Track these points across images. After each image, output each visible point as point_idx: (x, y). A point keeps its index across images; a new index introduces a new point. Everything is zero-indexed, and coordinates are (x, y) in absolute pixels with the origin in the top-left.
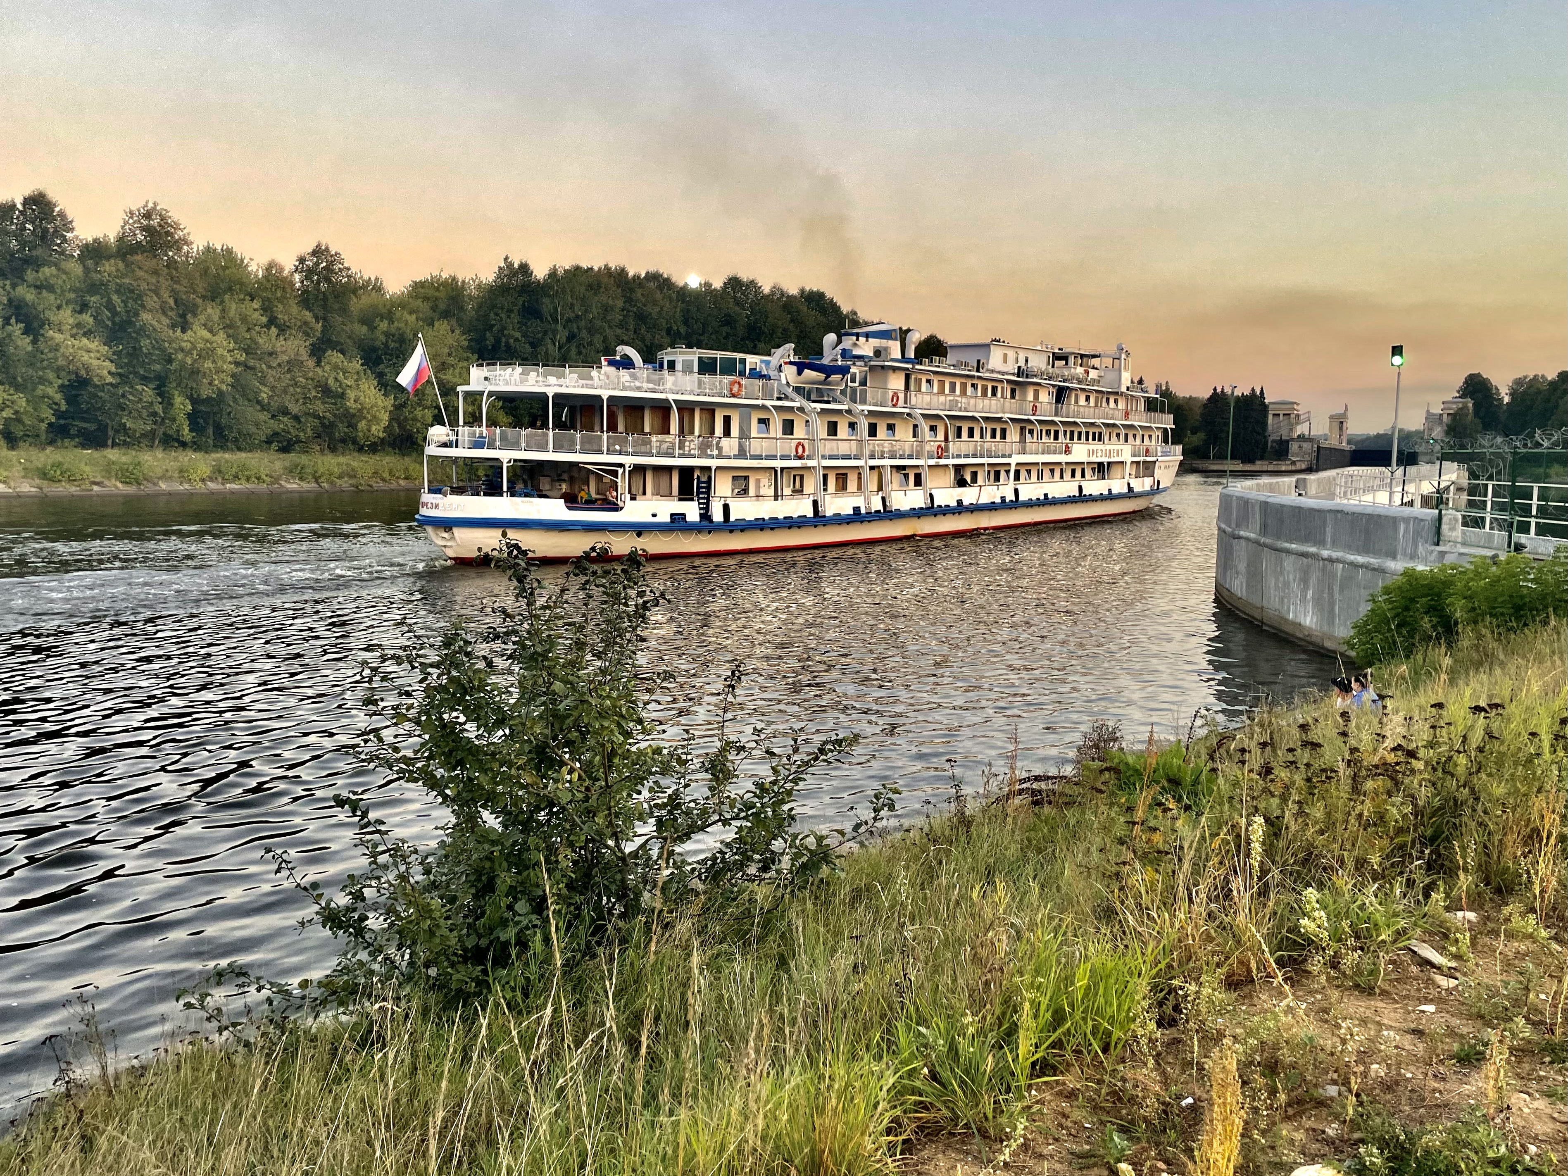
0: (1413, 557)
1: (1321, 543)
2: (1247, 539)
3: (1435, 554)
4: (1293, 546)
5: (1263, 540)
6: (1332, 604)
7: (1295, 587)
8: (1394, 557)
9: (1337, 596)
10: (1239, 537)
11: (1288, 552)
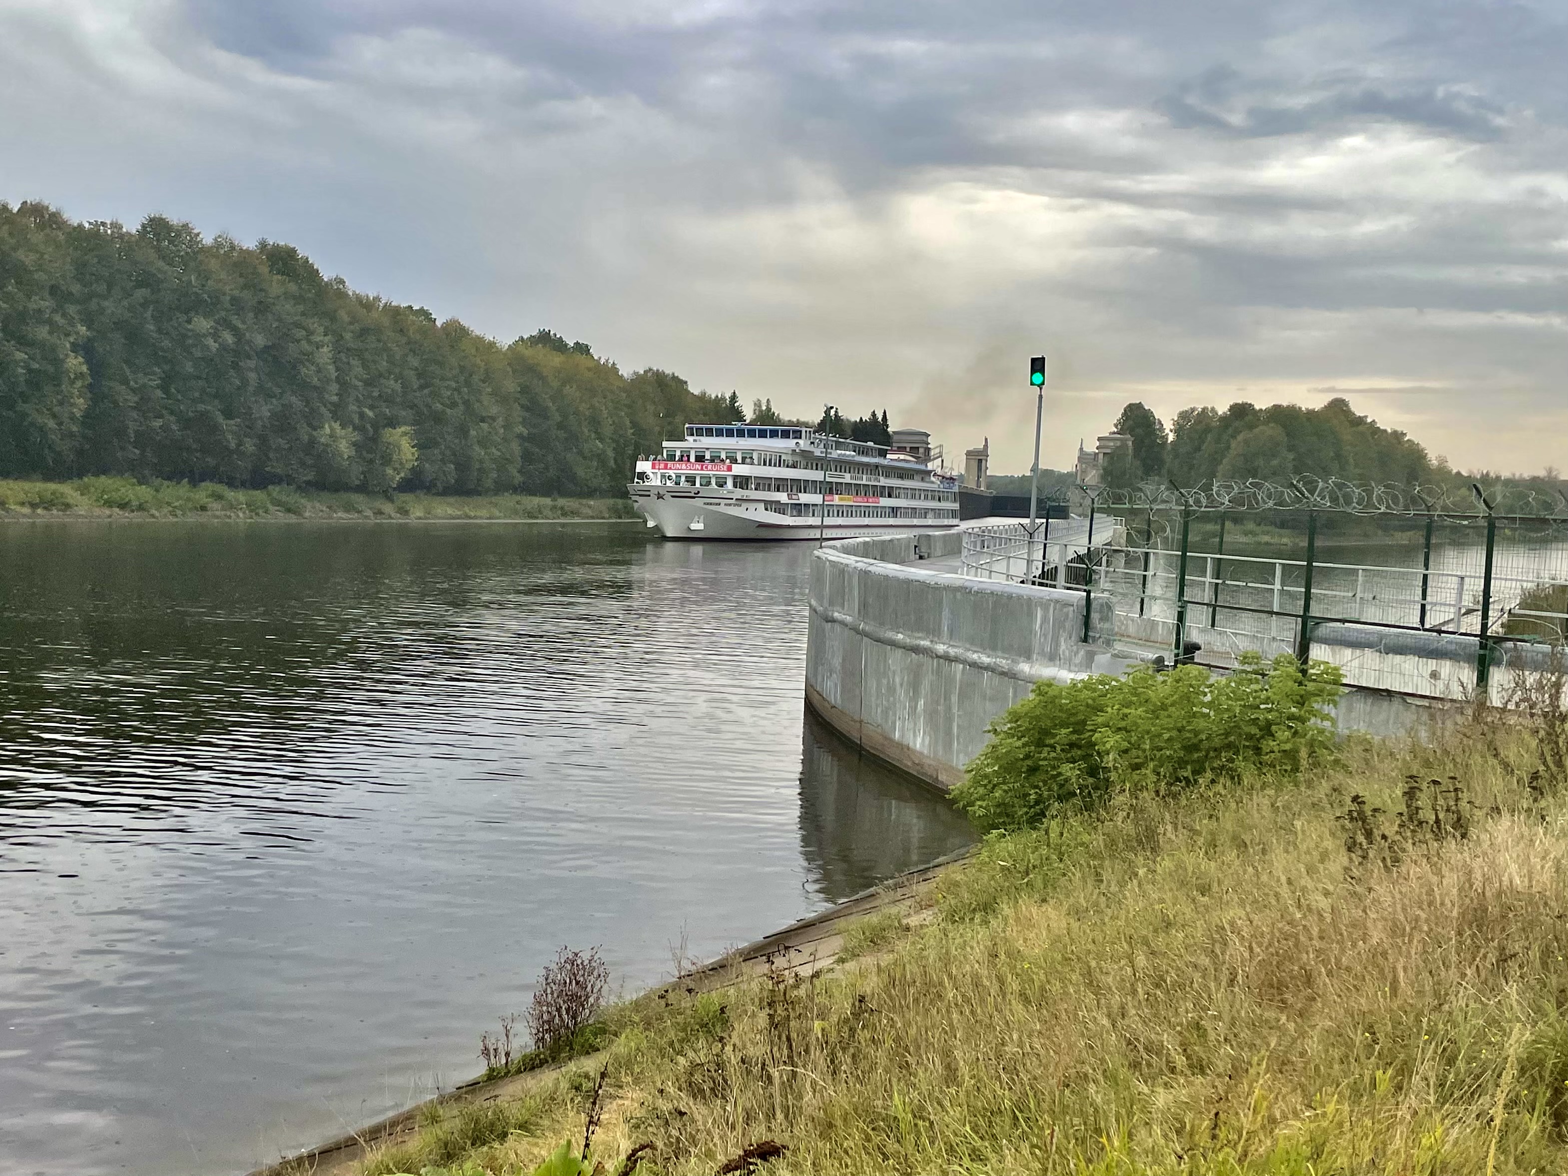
0: (1053, 658)
1: (934, 633)
2: (843, 623)
3: (1083, 652)
4: (900, 636)
5: (862, 626)
6: (949, 720)
7: (901, 693)
8: (1028, 658)
10: (833, 621)
11: (894, 644)
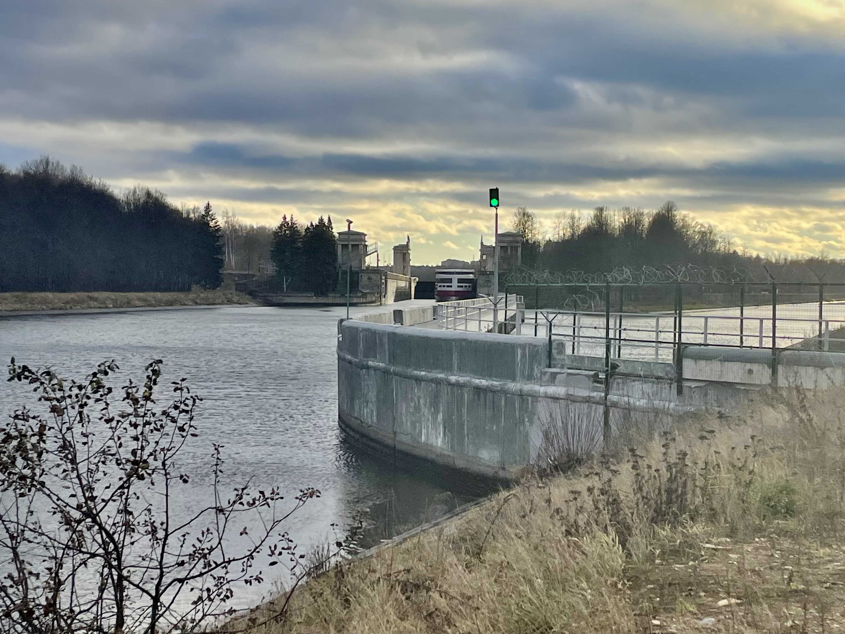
0: (530, 378)
1: (449, 369)
2: (376, 369)
3: (549, 374)
4: (423, 373)
5: (392, 369)
7: (425, 411)
8: (514, 380)
9: (465, 417)
10: (368, 368)
11: (418, 380)
